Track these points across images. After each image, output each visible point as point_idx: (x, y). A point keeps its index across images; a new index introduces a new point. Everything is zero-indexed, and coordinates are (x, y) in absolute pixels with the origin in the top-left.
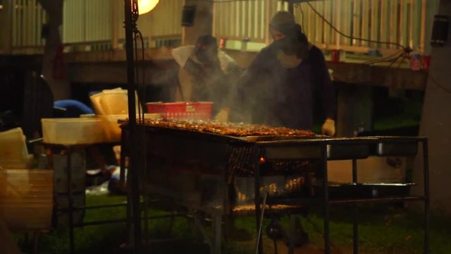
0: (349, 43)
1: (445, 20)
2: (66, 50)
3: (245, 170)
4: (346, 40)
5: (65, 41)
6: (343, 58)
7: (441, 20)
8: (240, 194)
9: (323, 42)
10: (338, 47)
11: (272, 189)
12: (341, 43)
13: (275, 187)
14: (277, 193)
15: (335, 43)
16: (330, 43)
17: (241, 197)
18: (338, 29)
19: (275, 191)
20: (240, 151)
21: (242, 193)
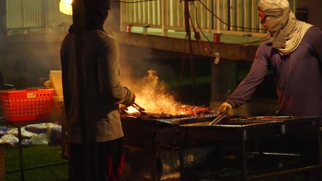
0: (227, 28)
1: (304, 12)
2: (10, 33)
3: (168, 146)
4: (225, 26)
5: (8, 27)
6: (222, 40)
7: (301, 12)
8: (165, 165)
9: (206, 28)
10: (219, 32)
11: (191, 159)
12: (221, 29)
13: (192, 158)
14: (194, 162)
15: (216, 29)
16: (213, 28)
17: (166, 167)
18: (218, 16)
19: (192, 160)
20: (164, 130)
21: (167, 164)
